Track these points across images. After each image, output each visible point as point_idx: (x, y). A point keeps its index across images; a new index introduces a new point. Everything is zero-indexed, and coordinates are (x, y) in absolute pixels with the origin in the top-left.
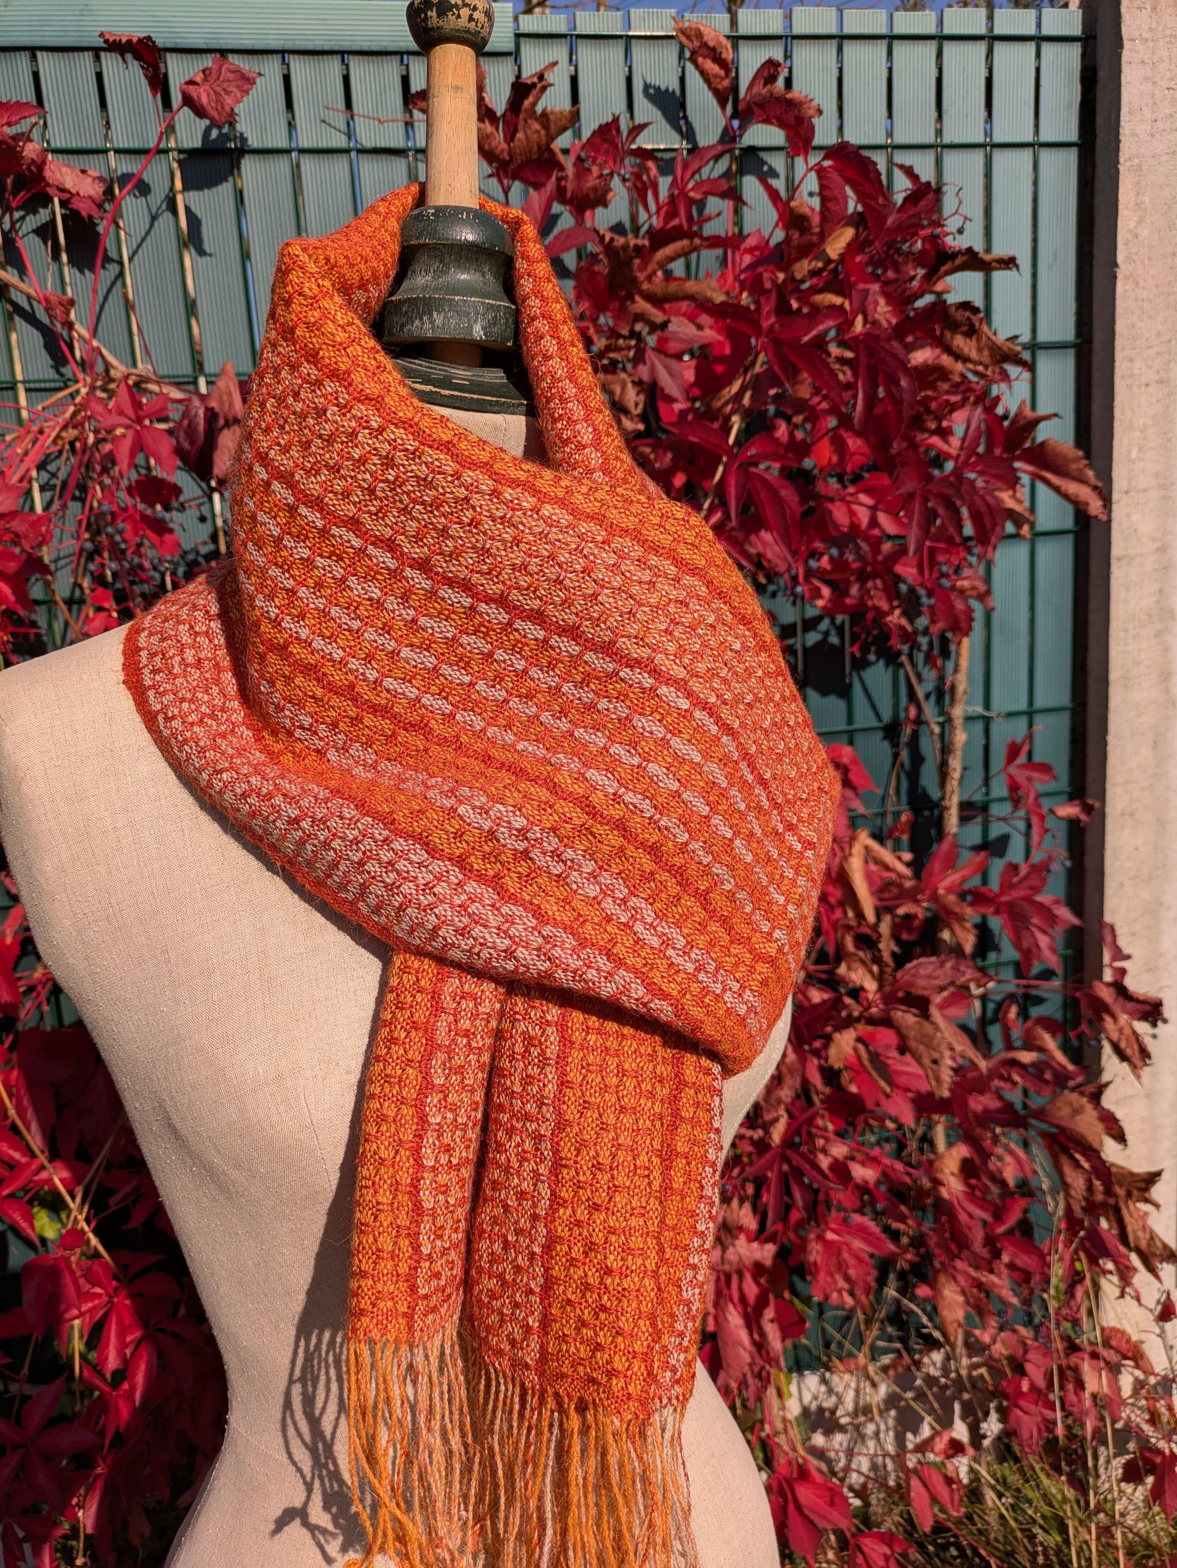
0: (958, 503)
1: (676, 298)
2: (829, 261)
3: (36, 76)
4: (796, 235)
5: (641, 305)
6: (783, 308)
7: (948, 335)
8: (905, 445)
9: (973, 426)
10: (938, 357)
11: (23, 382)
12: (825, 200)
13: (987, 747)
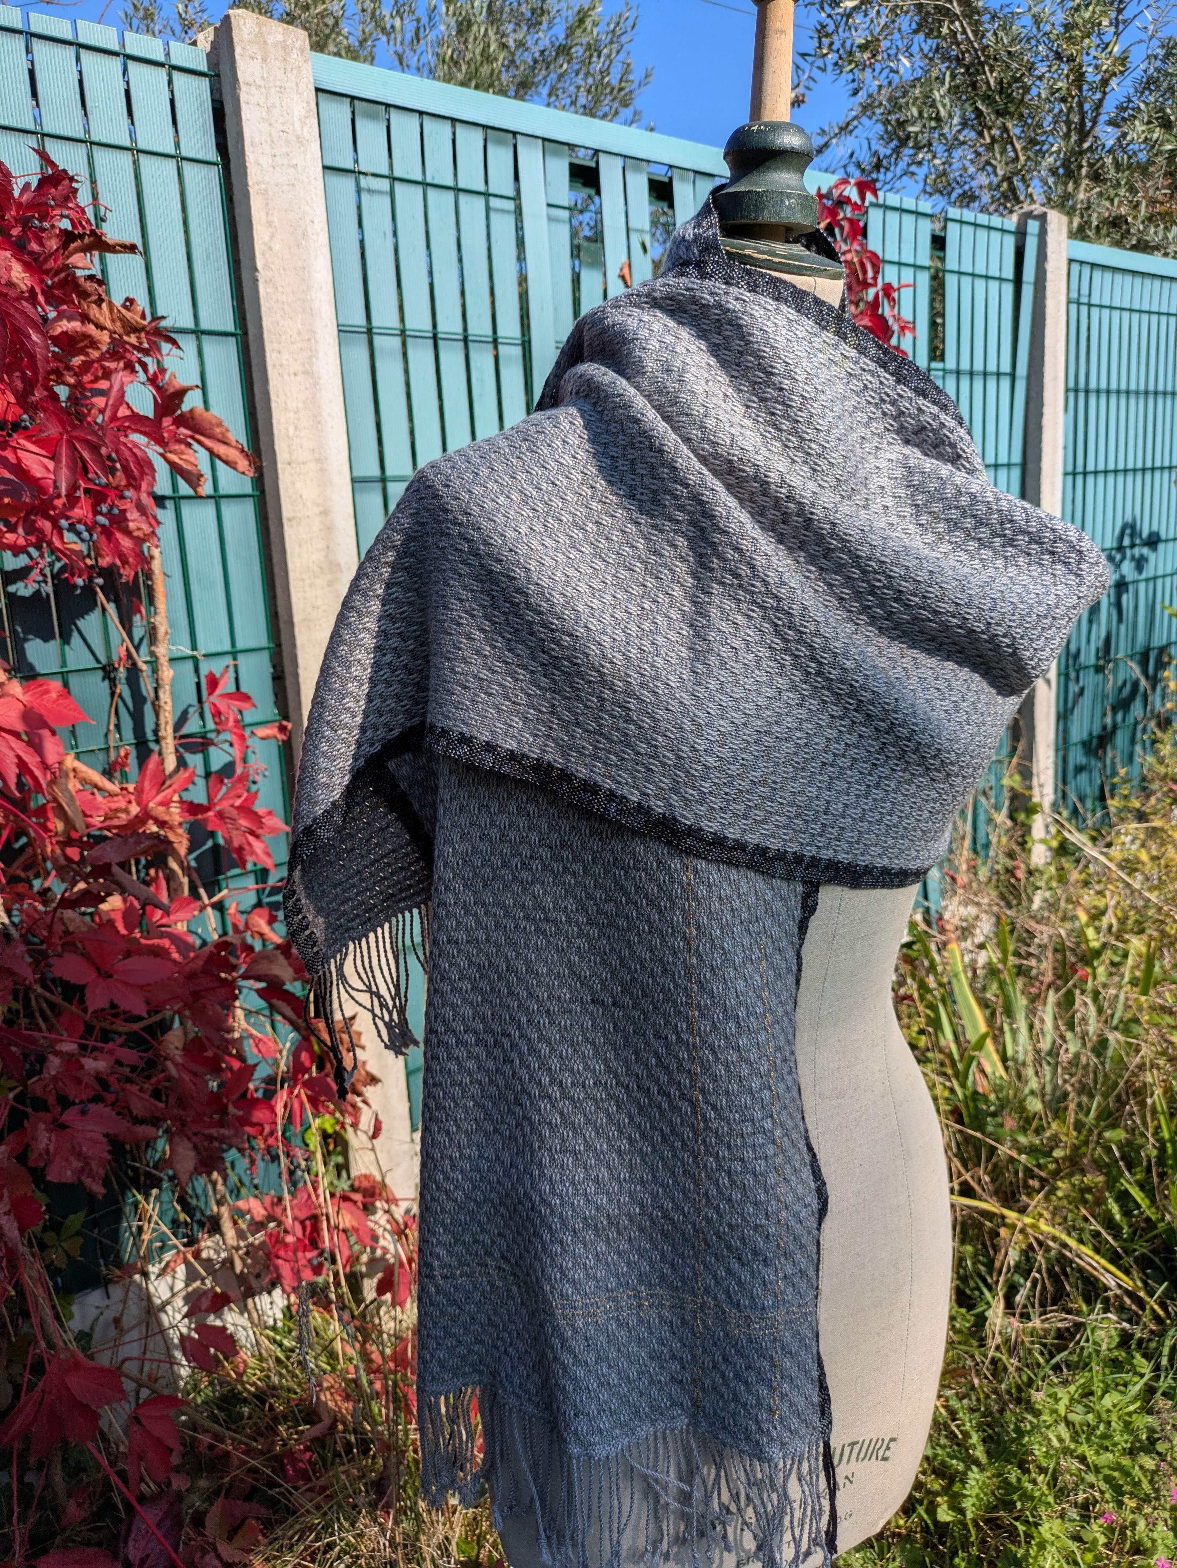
7: (85, 305)
10: (83, 326)
13: (198, 685)
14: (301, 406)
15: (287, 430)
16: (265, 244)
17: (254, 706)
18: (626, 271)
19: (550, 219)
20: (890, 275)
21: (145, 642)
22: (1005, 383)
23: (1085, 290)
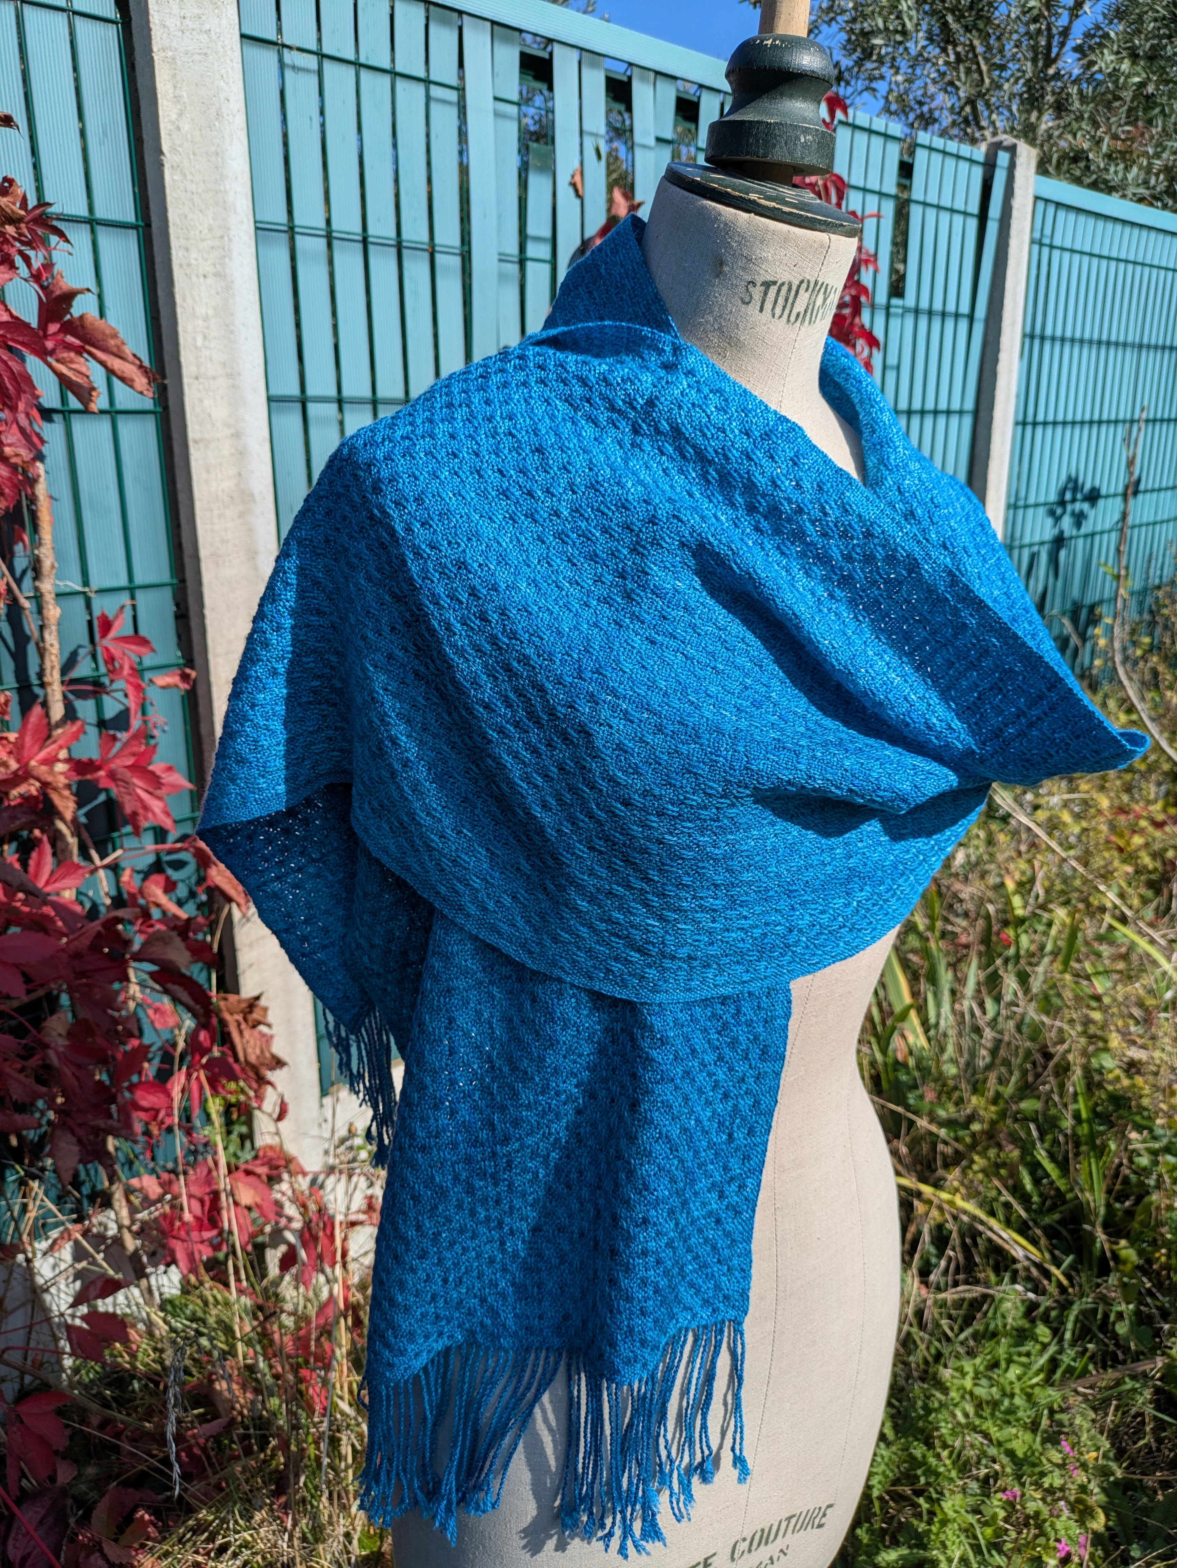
13: (90, 623)
14: (211, 312)
15: (194, 339)
16: (172, 122)
17: (153, 650)
18: (578, 179)
19: (497, 114)
20: (854, 201)
21: (30, 574)
22: (963, 325)
23: (1048, 231)
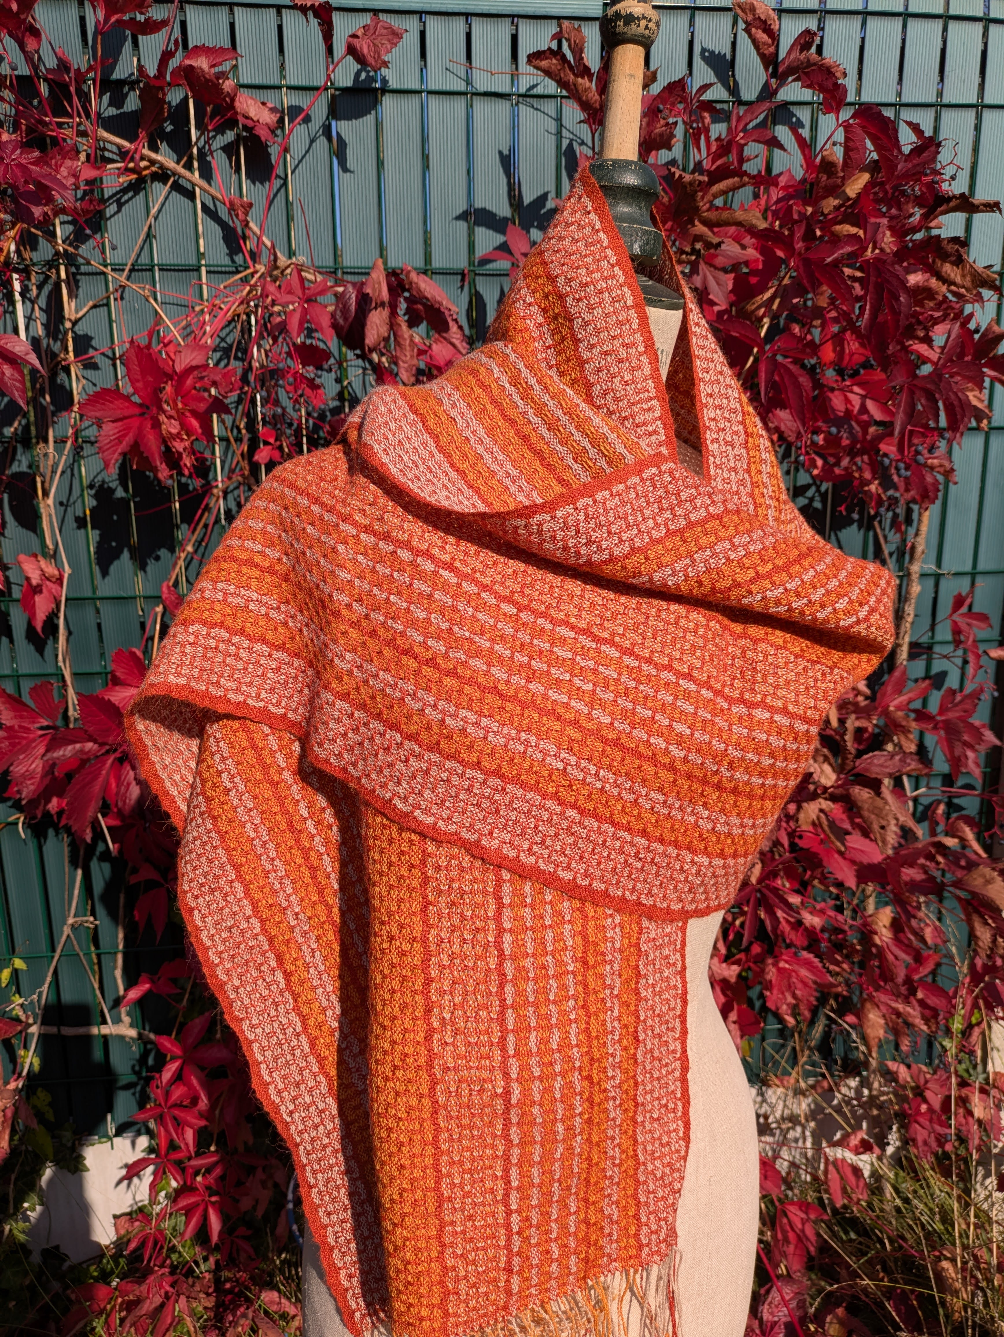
0: (937, 396)
1: (728, 224)
2: (849, 199)
3: (232, 26)
4: (824, 178)
5: (699, 228)
6: (809, 236)
7: (939, 263)
8: (899, 347)
9: (953, 336)
10: (927, 280)
11: (206, 266)
12: (848, 150)
17: (990, 626)
